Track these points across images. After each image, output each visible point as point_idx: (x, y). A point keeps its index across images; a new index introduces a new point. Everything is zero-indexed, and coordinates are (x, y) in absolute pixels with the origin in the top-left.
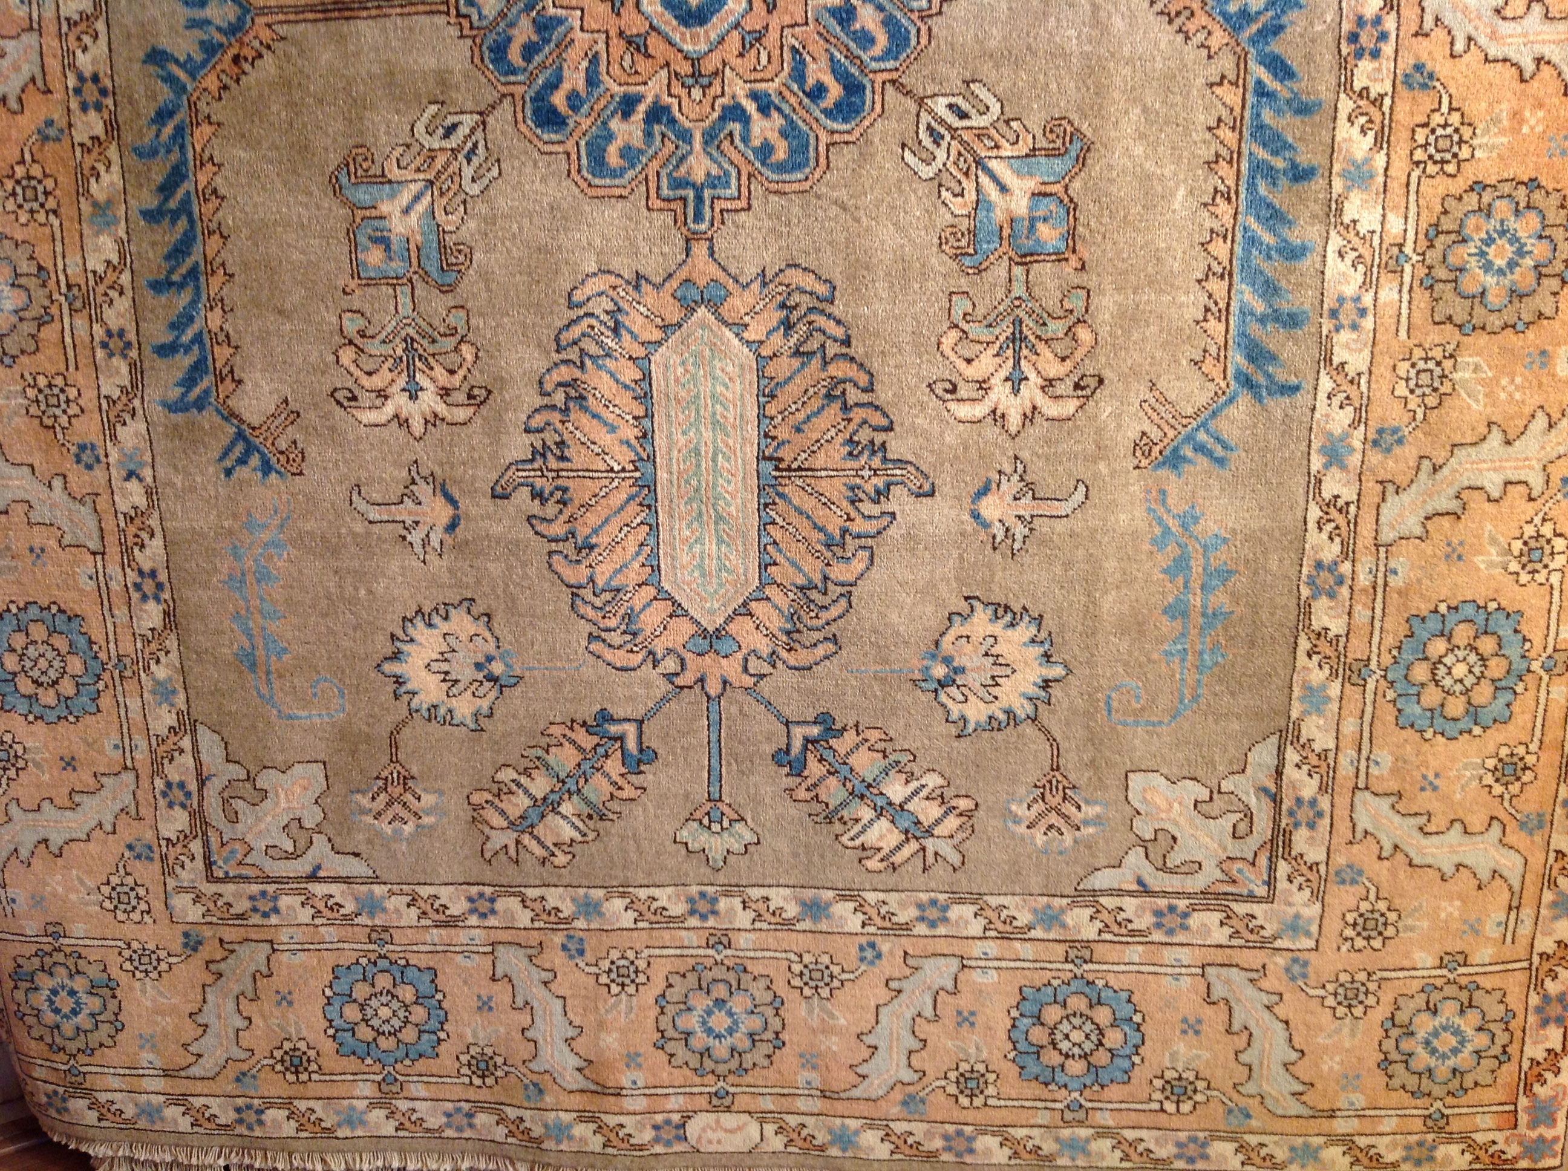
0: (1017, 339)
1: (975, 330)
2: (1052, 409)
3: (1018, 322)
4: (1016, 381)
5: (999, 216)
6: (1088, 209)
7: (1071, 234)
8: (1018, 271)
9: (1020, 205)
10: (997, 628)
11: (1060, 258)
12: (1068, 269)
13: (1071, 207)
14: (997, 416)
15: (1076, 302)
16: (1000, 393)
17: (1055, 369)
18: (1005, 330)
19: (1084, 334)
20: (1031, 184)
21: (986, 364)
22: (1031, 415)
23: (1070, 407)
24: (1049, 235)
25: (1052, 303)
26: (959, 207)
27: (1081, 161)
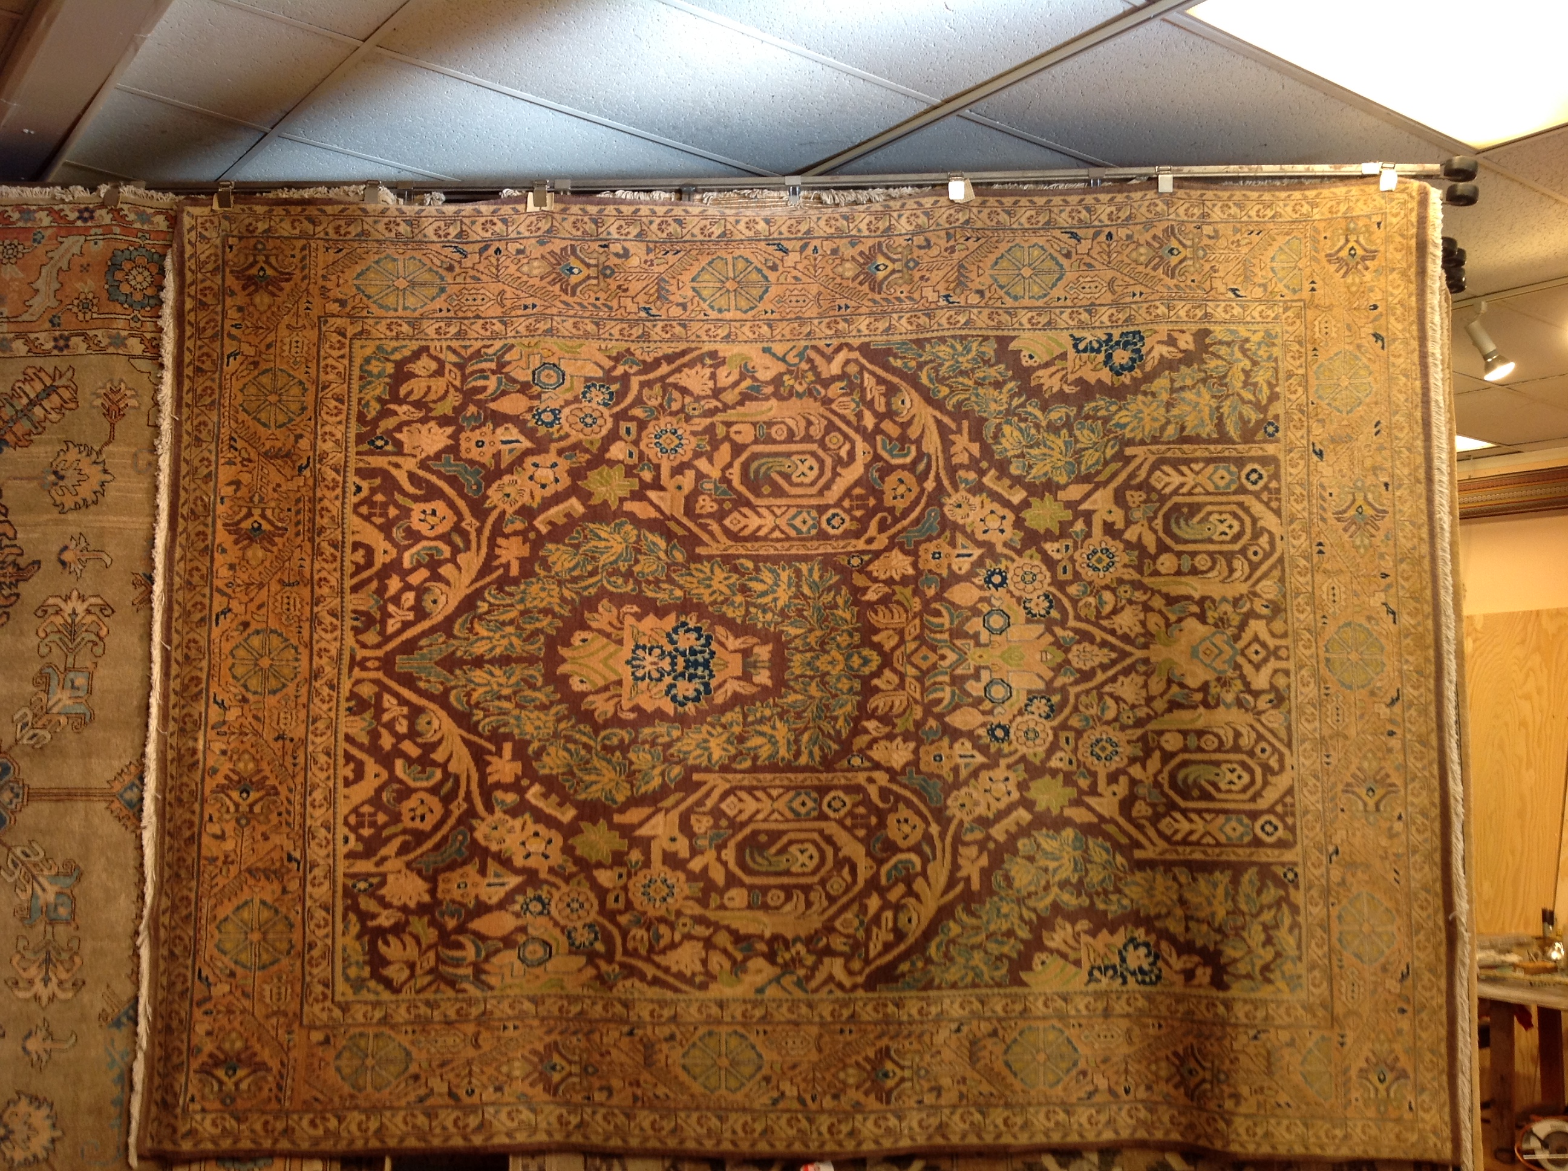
0: (48, 961)
1: (29, 955)
2: (61, 995)
3: (48, 953)
4: (46, 981)
5: (41, 902)
6: (80, 903)
7: (73, 912)
8: (49, 928)
9: (51, 897)
10: (32, 1109)
11: (68, 923)
12: (71, 929)
13: (73, 900)
14: (37, 998)
15: (74, 944)
16: (39, 986)
17: (64, 976)
18: (43, 956)
19: (77, 960)
20: (56, 889)
21: (33, 971)
22: (52, 998)
23: (70, 995)
24: (63, 912)
25: (64, 945)
26: (24, 897)
27: (79, 879)
